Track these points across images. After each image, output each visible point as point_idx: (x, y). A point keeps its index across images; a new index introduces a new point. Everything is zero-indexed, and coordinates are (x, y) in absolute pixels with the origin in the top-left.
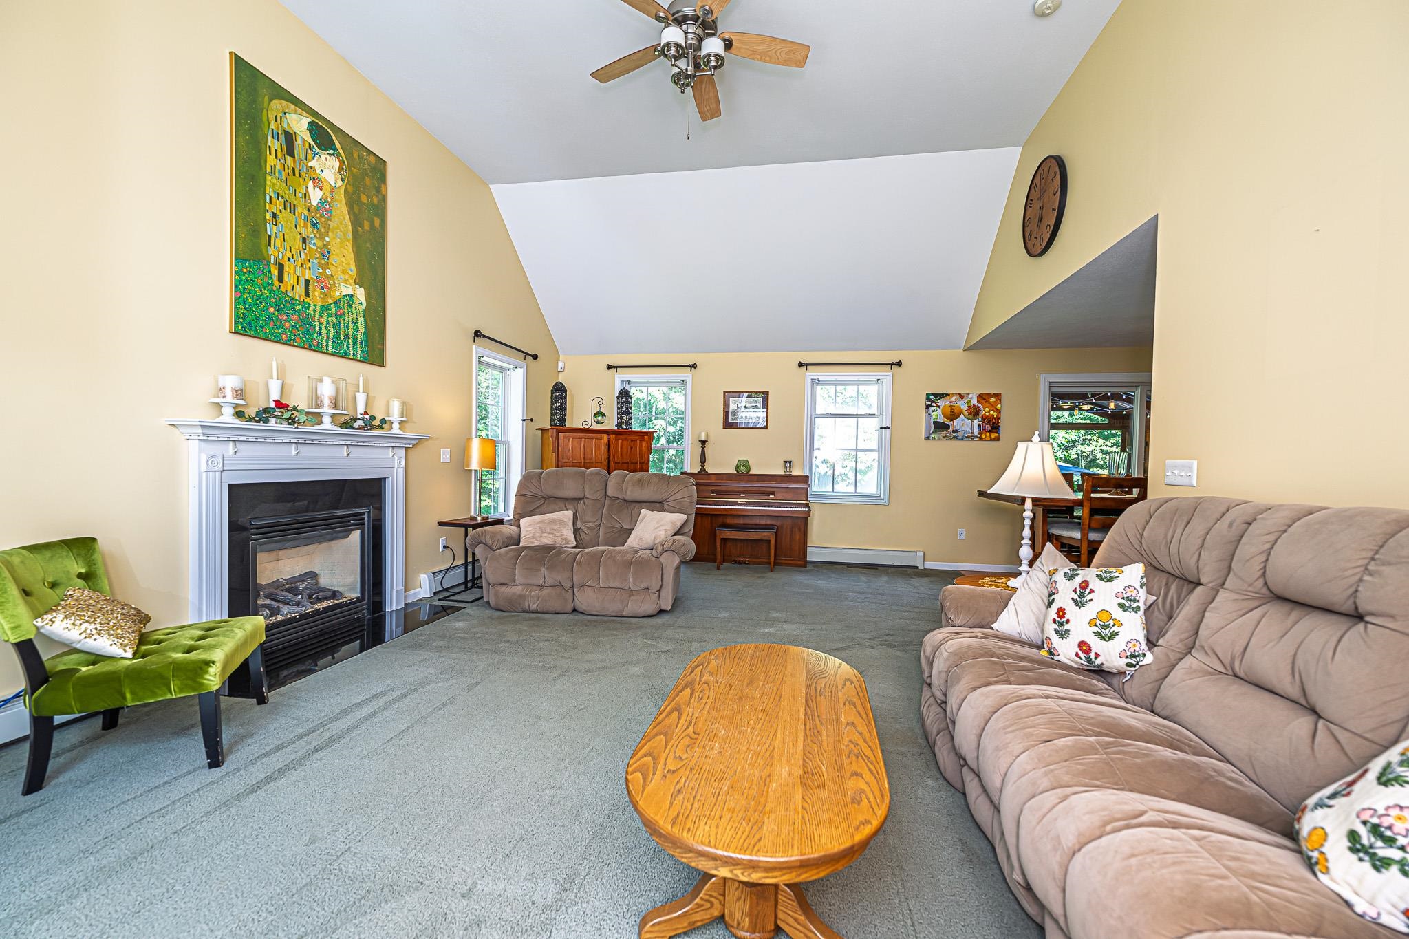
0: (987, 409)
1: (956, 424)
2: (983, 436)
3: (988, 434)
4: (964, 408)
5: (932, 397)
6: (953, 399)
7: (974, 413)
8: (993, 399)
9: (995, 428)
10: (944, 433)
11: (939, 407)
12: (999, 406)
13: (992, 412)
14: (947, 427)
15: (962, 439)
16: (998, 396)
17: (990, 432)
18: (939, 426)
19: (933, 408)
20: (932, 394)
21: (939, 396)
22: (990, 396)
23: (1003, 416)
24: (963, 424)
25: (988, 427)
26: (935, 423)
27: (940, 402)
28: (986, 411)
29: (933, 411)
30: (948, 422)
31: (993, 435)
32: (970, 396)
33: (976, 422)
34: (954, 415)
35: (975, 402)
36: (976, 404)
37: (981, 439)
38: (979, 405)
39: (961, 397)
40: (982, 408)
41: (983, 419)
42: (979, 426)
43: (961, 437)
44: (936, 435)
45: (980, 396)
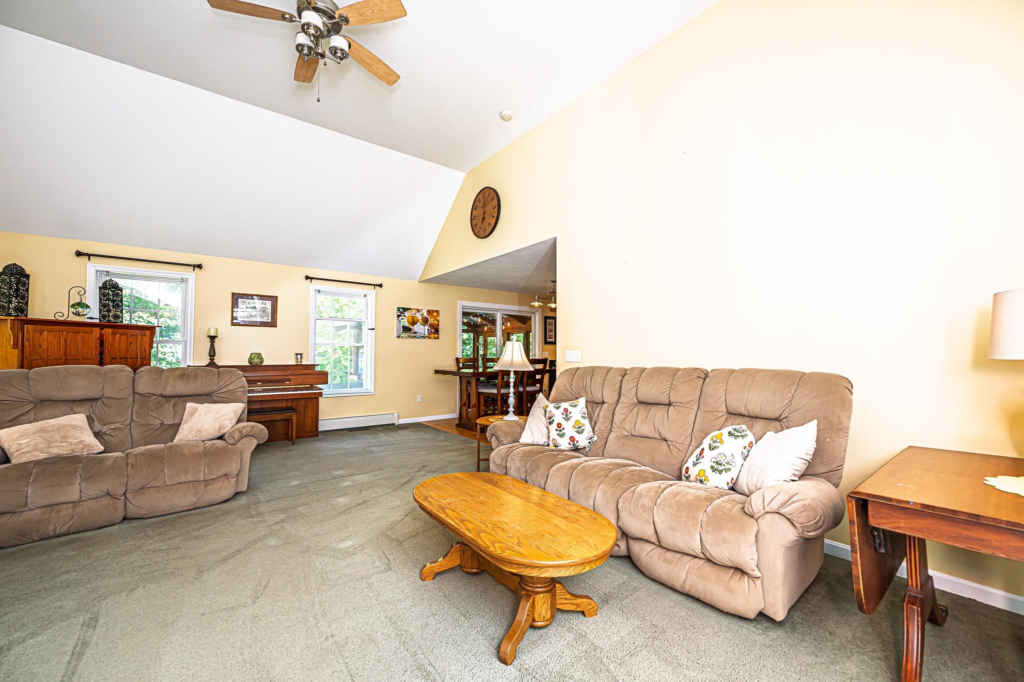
0: (432, 320)
1: (415, 328)
2: (431, 336)
3: (433, 335)
4: (420, 318)
5: (401, 310)
6: (414, 312)
7: (425, 321)
8: (435, 314)
9: (437, 331)
10: (408, 334)
11: (405, 316)
12: (438, 318)
13: (434, 321)
14: (410, 330)
15: (419, 338)
16: (437, 312)
17: (434, 333)
18: (406, 329)
19: (402, 317)
20: (401, 308)
21: (405, 310)
22: (434, 311)
23: (440, 324)
24: (419, 328)
25: (433, 331)
26: (403, 327)
27: (406, 313)
28: (431, 321)
29: (402, 319)
30: (411, 327)
31: (436, 336)
32: (423, 311)
33: (427, 327)
34: (414, 323)
35: (425, 314)
36: (427, 316)
37: (429, 338)
39: (418, 311)
40: (429, 319)
41: (430, 326)
42: (428, 329)
43: (418, 336)
44: (404, 335)
45: (428, 311)
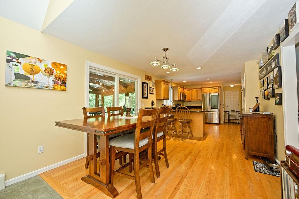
0: (58, 72)
1: (36, 77)
2: (56, 87)
3: (59, 86)
4: (43, 68)
5: (13, 55)
6: (33, 60)
7: (50, 72)
8: (62, 67)
9: (64, 83)
10: (25, 82)
11: (20, 63)
12: (65, 72)
13: (61, 74)
14: (29, 79)
15: (41, 88)
16: (64, 65)
17: (60, 85)
18: (18, 76)
19: (14, 63)
20: (13, 53)
21: (19, 56)
22: (60, 65)
23: (68, 77)
24: (41, 78)
25: (59, 82)
26: (15, 74)
27: (21, 60)
28: (57, 73)
29: (13, 65)
30: (29, 75)
31: (63, 87)
32: (46, 62)
33: (52, 78)
34: (34, 71)
35: (50, 66)
36: (51, 67)
37: (55, 89)
38: (53, 68)
39: (40, 61)
40: (55, 70)
41: (56, 77)
42: (53, 81)
43: (39, 87)
44: (18, 83)
45: (53, 63)
